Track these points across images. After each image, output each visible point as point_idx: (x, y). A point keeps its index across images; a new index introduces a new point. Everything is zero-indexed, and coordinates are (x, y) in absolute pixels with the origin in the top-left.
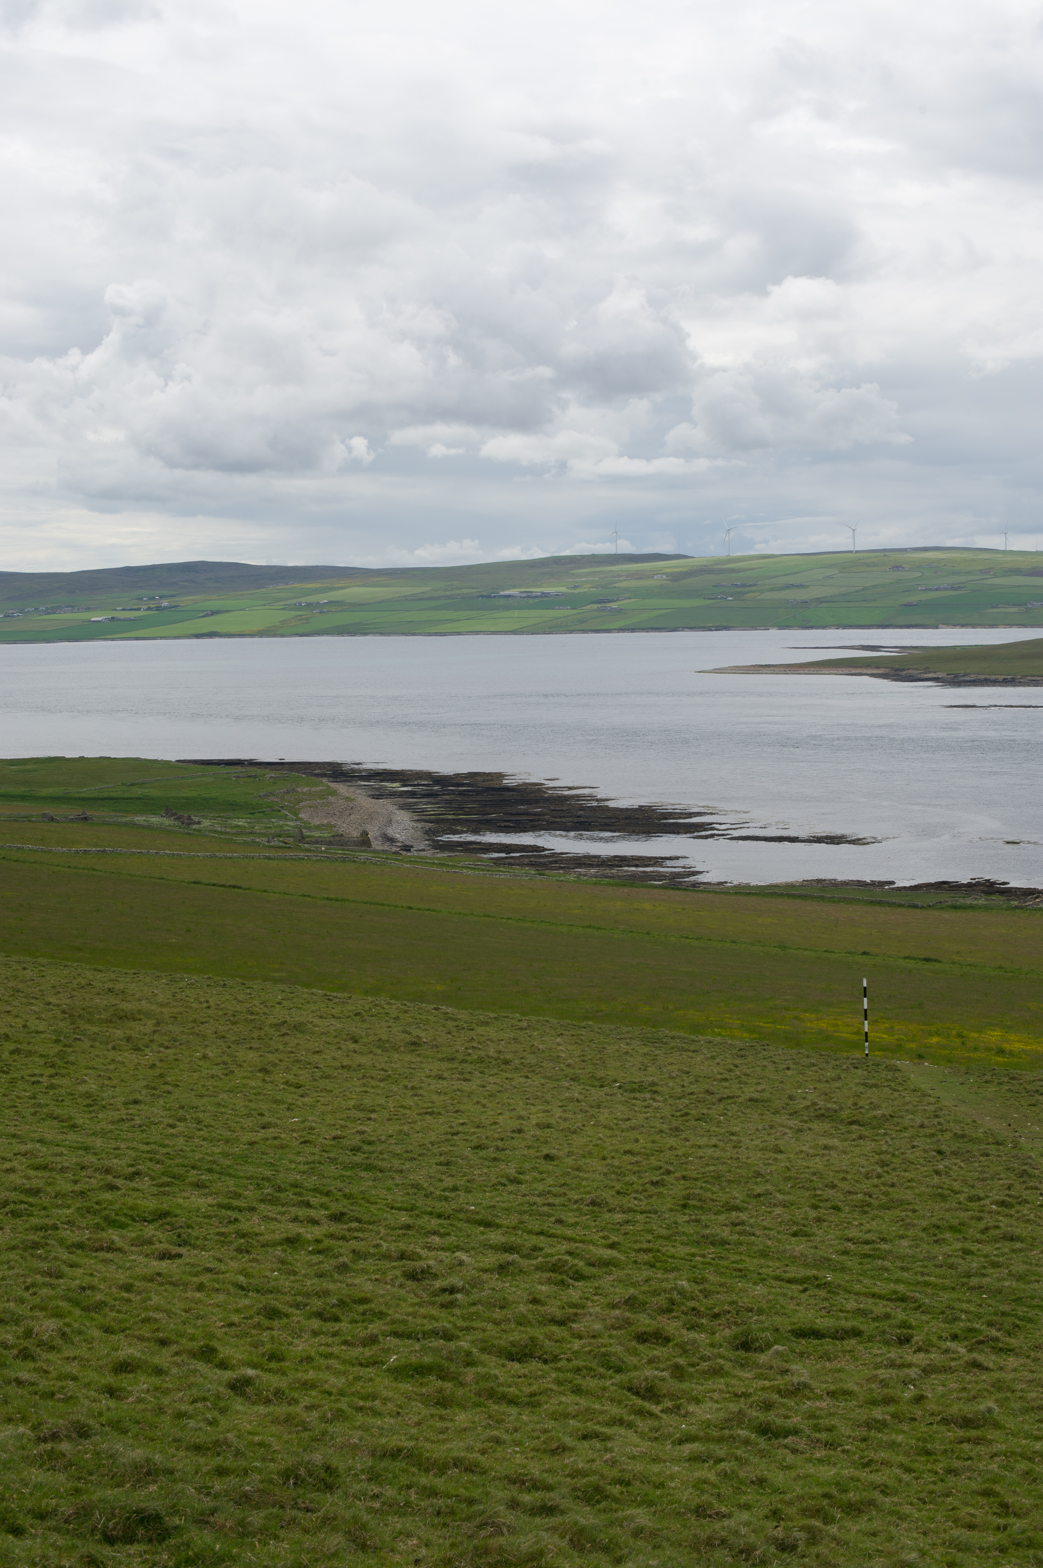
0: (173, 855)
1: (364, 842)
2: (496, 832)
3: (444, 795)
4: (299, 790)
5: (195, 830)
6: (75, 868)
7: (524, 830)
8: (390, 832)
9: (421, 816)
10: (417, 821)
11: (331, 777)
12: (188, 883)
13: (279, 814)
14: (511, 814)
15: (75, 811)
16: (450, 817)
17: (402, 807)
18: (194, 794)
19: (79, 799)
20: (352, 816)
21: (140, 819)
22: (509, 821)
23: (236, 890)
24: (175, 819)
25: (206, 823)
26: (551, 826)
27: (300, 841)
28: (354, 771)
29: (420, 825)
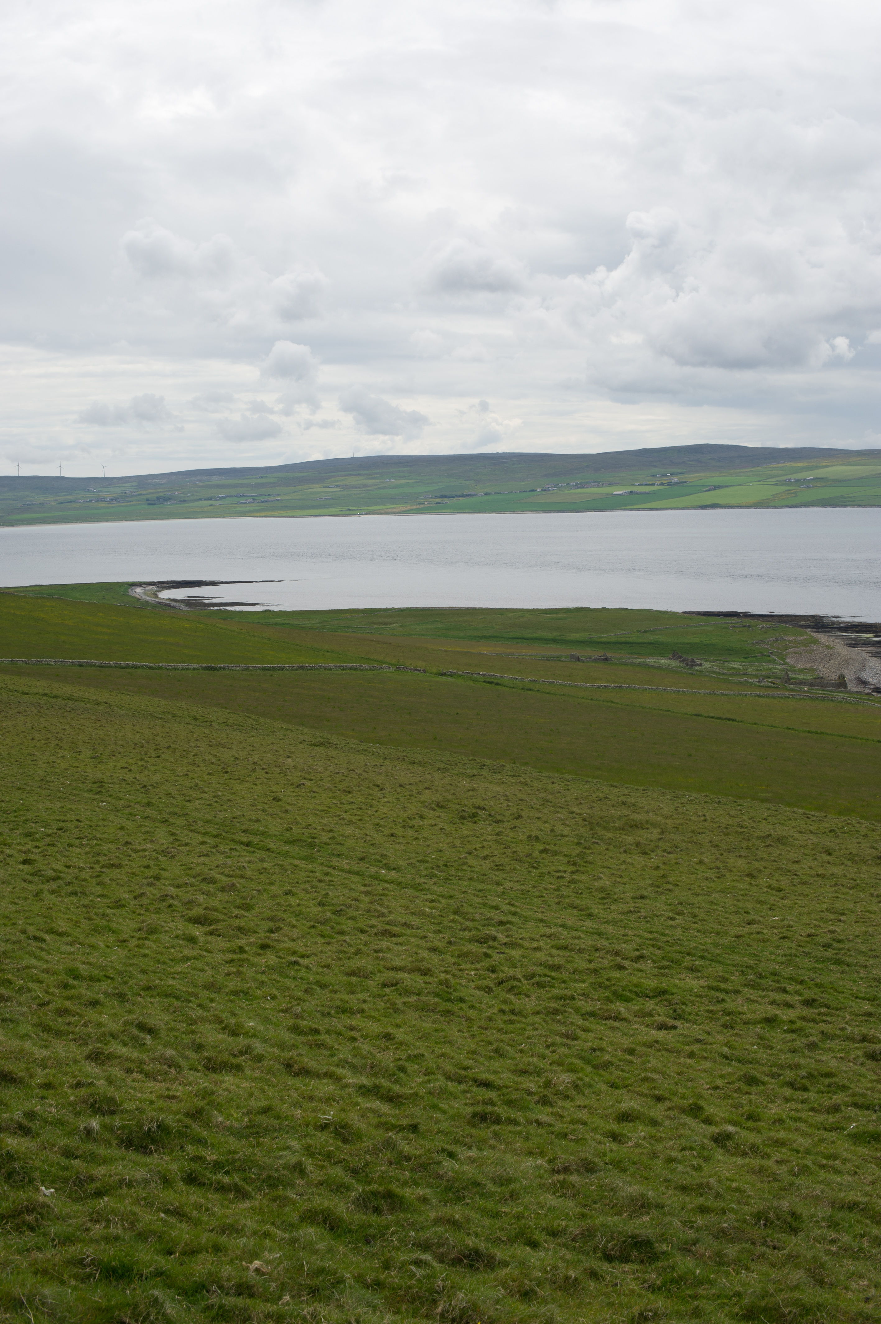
0: (679, 691)
1: (841, 684)
4: (786, 638)
5: (697, 670)
6: (597, 700)
8: (864, 676)
11: (814, 628)
12: (690, 715)
13: (769, 658)
15: (596, 653)
17: (875, 655)
18: (697, 640)
19: (601, 643)
20: (831, 662)
21: (651, 661)
23: (731, 722)
24: (681, 661)
25: (707, 665)
27: (786, 682)
28: (833, 623)
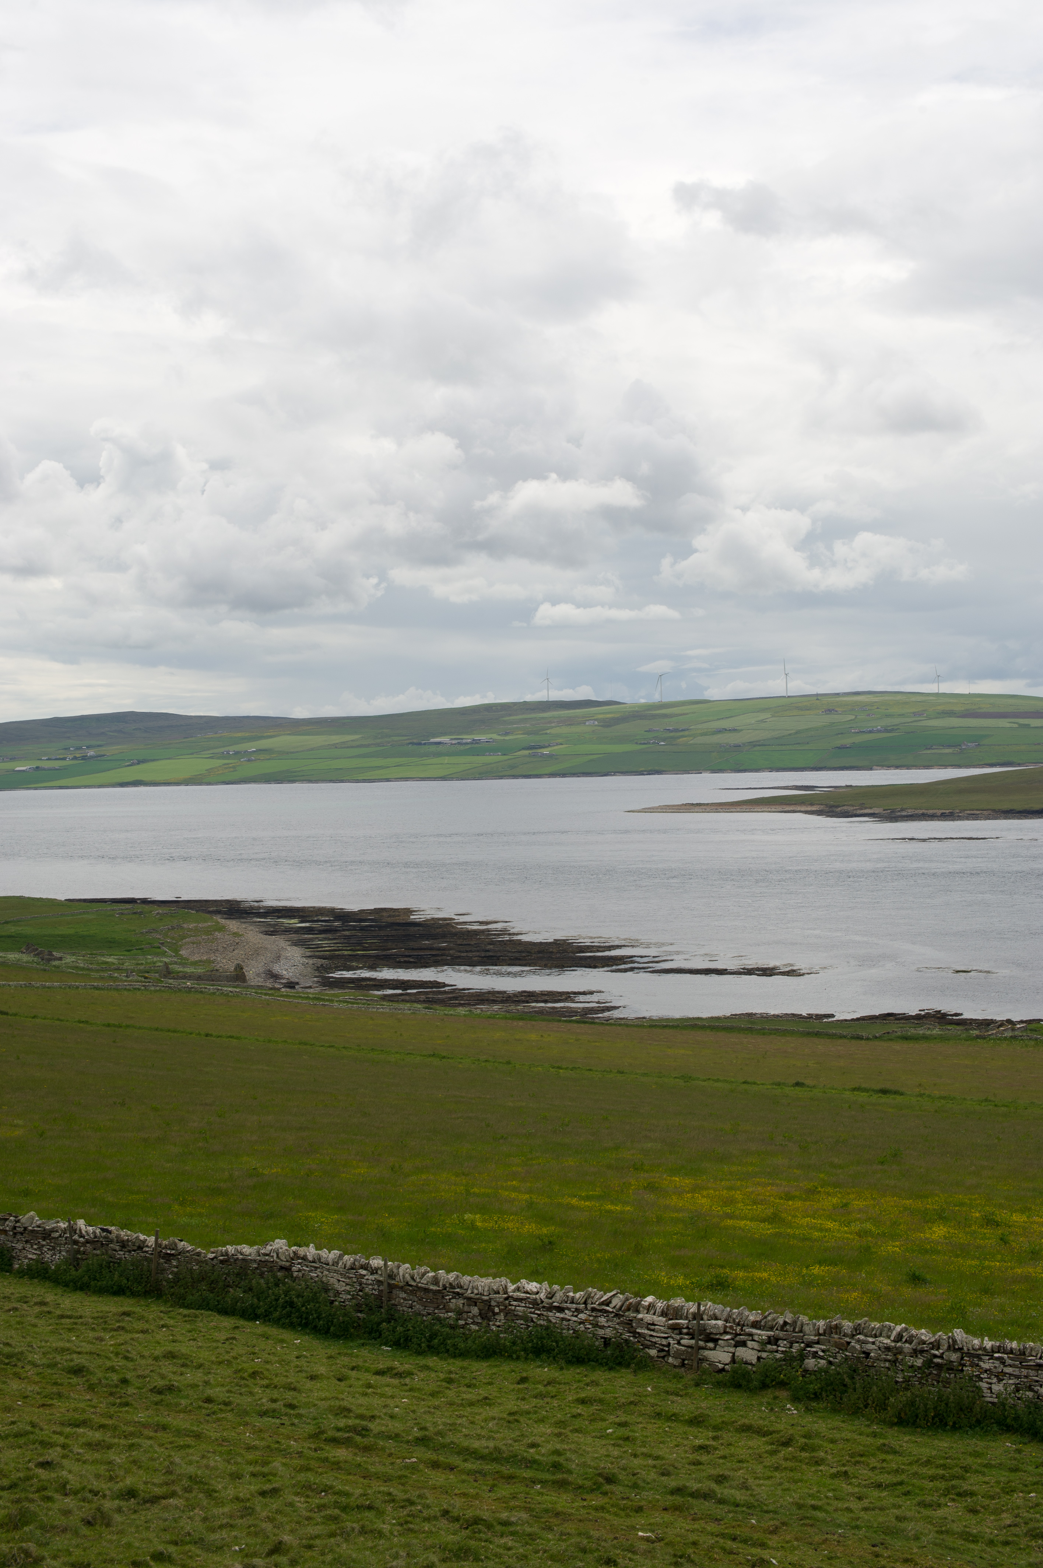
1: (239, 976)
2: (394, 968)
3: (344, 930)
4: (185, 926)
7: (426, 965)
8: (277, 968)
9: (315, 952)
10: (309, 957)
11: (225, 914)
13: (158, 950)
14: (413, 949)
16: (346, 953)
17: (295, 944)
20: (236, 952)
22: (410, 956)
24: (35, 955)
25: (69, 959)
26: (455, 961)
27: (165, 976)
28: (252, 908)
29: (311, 961)
